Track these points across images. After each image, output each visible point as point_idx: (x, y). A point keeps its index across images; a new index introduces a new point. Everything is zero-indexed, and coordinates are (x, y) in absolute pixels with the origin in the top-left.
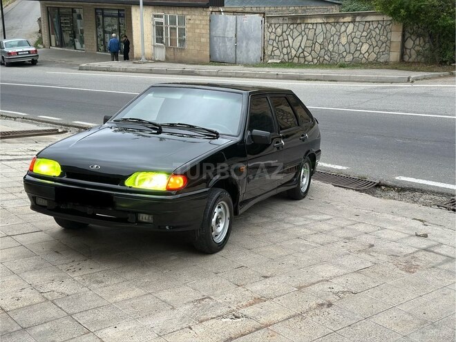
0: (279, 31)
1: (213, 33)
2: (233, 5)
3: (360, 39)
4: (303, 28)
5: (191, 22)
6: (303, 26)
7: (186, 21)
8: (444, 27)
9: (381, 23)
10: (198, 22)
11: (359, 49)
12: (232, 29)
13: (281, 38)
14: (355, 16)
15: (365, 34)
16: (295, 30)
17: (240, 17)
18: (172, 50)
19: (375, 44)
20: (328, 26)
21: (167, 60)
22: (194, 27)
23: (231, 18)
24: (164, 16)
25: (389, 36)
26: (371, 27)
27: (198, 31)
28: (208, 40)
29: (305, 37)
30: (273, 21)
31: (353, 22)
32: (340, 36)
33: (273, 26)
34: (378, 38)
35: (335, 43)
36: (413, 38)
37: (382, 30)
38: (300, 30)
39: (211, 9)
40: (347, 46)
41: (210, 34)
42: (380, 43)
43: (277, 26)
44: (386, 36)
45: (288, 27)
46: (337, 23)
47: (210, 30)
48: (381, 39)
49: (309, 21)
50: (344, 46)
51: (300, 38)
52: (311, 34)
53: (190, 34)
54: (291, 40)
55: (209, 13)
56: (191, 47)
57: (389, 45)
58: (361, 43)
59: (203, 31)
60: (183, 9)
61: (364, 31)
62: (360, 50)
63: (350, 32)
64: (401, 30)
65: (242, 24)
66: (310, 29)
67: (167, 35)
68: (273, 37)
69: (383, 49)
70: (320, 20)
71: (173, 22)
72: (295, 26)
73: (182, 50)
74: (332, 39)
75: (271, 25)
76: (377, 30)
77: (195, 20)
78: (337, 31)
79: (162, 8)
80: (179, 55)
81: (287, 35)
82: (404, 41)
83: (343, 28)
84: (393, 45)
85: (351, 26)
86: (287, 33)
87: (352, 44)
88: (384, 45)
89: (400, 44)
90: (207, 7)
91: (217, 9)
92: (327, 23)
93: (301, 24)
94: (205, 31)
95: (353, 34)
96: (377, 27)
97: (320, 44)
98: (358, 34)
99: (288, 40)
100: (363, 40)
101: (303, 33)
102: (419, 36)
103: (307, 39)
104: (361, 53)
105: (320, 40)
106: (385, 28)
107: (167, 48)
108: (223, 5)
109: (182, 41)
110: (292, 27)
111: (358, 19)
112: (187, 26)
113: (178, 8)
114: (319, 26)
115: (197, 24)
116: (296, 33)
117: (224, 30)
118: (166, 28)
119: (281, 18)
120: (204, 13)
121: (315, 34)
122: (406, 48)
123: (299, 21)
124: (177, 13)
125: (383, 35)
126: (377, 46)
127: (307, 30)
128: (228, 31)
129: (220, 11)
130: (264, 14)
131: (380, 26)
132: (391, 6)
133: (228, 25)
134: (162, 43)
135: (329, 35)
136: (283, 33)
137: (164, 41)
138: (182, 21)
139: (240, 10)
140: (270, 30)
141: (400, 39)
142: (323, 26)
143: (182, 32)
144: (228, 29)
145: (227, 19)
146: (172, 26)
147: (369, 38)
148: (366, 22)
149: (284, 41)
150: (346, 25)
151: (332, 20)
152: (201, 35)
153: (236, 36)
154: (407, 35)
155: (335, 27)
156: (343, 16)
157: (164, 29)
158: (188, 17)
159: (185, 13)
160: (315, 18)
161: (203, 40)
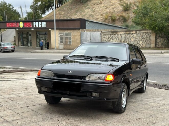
0: (107, 37)
1: (82, 39)
2: (89, 28)
3: (139, 39)
4: (117, 36)
5: (74, 35)
6: (116, 35)
7: (71, 35)
9: (147, 33)
10: (76, 35)
11: (138, 43)
12: (89, 37)
13: (108, 40)
14: (136, 31)
15: (141, 37)
16: (113, 37)
17: (92, 32)
18: (66, 45)
19: (145, 41)
20: (126, 35)
21: (64, 49)
22: (74, 37)
23: (89, 33)
24: (63, 33)
25: (150, 37)
26: (143, 35)
27: (76, 38)
28: (80, 41)
29: (117, 39)
30: (105, 34)
31: (136, 33)
32: (131, 38)
33: (105, 35)
34: (146, 39)
35: (129, 41)
36: (160, 38)
37: (147, 36)
38: (115, 37)
39: (81, 30)
40: (134, 42)
41: (81, 39)
42: (147, 41)
43: (106, 35)
44: (149, 38)
45: (111, 36)
46: (130, 33)
47: (81, 37)
48: (147, 39)
49: (119, 33)
50: (133, 42)
51: (116, 39)
52: (120, 38)
53: (73, 39)
54: (112, 40)
55: (80, 31)
56: (73, 44)
57: (150, 41)
58: (139, 41)
59: (78, 38)
60: (71, 30)
61: (140, 36)
62: (139, 43)
63: (135, 37)
64: (155, 35)
65: (93, 35)
66: (119, 36)
67: (64, 40)
68: (105, 39)
69: (148, 43)
70: (123, 33)
71: (66, 35)
72: (113, 35)
73: (70, 45)
74: (128, 39)
75: (104, 35)
76: (145, 36)
77: (75, 34)
78: (130, 37)
79: (62, 30)
80: (69, 47)
81: (110, 39)
82: (156, 39)
83: (132, 36)
84: (152, 41)
85: (135, 34)
86: (111, 38)
87: (136, 41)
88: (148, 41)
89: (155, 41)
90: (79, 29)
91: (83, 30)
92: (126, 34)
93: (116, 34)
94: (79, 38)
95: (136, 37)
96: (145, 35)
97: (124, 42)
98: (138, 37)
99: (111, 40)
100: (140, 39)
101: (117, 38)
102: (162, 37)
103: (118, 40)
104: (139, 44)
105: (123, 40)
106: (148, 35)
107: (64, 45)
108: (85, 28)
109: (70, 42)
110: (112, 35)
111: (138, 32)
112: (72, 36)
113: (68, 30)
114: (123, 35)
115: (76, 36)
116: (114, 38)
117: (86, 37)
118: (64, 37)
119: (108, 32)
120: (78, 32)
121: (121, 38)
122: (157, 42)
123: (115, 33)
124: (68, 32)
125: (148, 38)
126: (146, 41)
127: (118, 37)
128: (88, 38)
129: (84, 31)
130: (101, 31)
131: (146, 34)
132: (152, 26)
133: (88, 35)
134: (62, 43)
135: (127, 38)
136: (109, 38)
137: (63, 42)
139: (92, 30)
140: (104, 37)
141: (154, 39)
142: (124, 35)
143: (70, 39)
144: (88, 37)
145: (87, 33)
146: (66, 37)
147: (142, 39)
148: (141, 33)
149: (109, 41)
150: (133, 34)
151: (128, 33)
152: (77, 40)
153: (91, 39)
154: (157, 37)
155: (129, 35)
156: (132, 31)
157: (63, 38)
158: (73, 33)
159: (71, 31)
160: (121, 32)
161: (78, 41)
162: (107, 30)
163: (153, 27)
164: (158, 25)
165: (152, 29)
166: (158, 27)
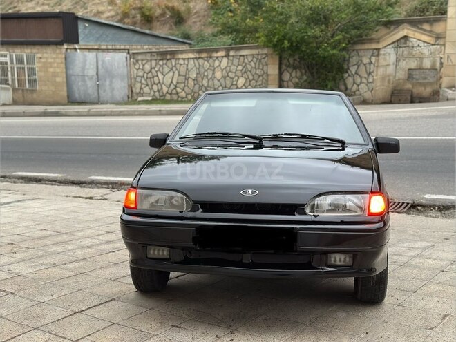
0: (147, 67)
1: (70, 72)
2: (88, 42)
3: (235, 73)
4: (174, 64)
5: (43, 60)
6: (173, 61)
7: (36, 60)
8: (325, 58)
9: (256, 56)
10: (50, 60)
11: (235, 83)
12: (92, 67)
13: (150, 75)
14: (228, 50)
15: (240, 68)
16: (164, 66)
17: (100, 54)
18: (21, 91)
19: (251, 77)
20: (201, 61)
21: (15, 103)
22: (46, 66)
23: (91, 56)
24: (8, 56)
25: (265, 68)
26: (246, 61)
27: (51, 70)
28: (65, 80)
29: (176, 74)
30: (140, 57)
31: (227, 56)
32: (214, 70)
33: (140, 62)
34: (254, 71)
35: (209, 77)
36: (290, 70)
37: (257, 63)
38: (170, 66)
39: (65, 46)
40: (222, 81)
41: (66, 73)
42: (256, 77)
43: (144, 62)
44: (262, 70)
45: (157, 64)
46: (211, 57)
47: (66, 68)
48: (257, 72)
49: (180, 56)
50: (219, 81)
51: (171, 74)
52: (183, 69)
53: (42, 74)
54: (161, 77)
55: (64, 51)
56: (44, 88)
57: (266, 78)
58: (236, 78)
59: (58, 70)
60: (32, 47)
61: (239, 65)
62: (236, 85)
63: (225, 65)
64: (277, 62)
65: (103, 61)
66: (181, 64)
67: (13, 75)
68: (141, 73)
69: (260, 83)
70: (191, 55)
71: (20, 61)
72: (165, 62)
73: (33, 91)
74: (206, 74)
75: (137, 61)
76: (252, 64)
77: (47, 58)
78: (210, 66)
80: (29, 97)
81: (157, 72)
82: (281, 73)
83: (217, 63)
84: (270, 78)
85: (225, 60)
86: (156, 69)
87: (228, 78)
88: (261, 78)
89: (277, 77)
90: (60, 43)
91: (72, 47)
92: (199, 58)
93: (170, 59)
94: (61, 69)
95: (228, 68)
96: (252, 61)
97: (194, 80)
98: (233, 68)
99: (157, 76)
100: (239, 74)
101: (174, 69)
102: (295, 68)
103: (179, 75)
104: (237, 87)
105: (193, 75)
106: (260, 61)
107: (14, 90)
108: (77, 42)
109: (33, 82)
110: (161, 63)
111: (232, 53)
112: (37, 66)
113: (25, 46)
114: (192, 62)
115: (50, 63)
116: (166, 69)
117: (83, 69)
118: (12, 68)
119: (149, 55)
120: (58, 51)
121: (187, 69)
122: (283, 81)
123: (168, 57)
124: (25, 52)
125: (259, 68)
126: (253, 79)
127: (178, 66)
128: (88, 69)
129: (76, 49)
130: (128, 50)
131: (255, 59)
133: (88, 63)
134: (8, 84)
135: (202, 70)
136: (151, 69)
137: (10, 82)
138: (31, 59)
139: (96, 47)
140: (137, 67)
141: (277, 72)
142: (196, 61)
143: (32, 72)
144: (87, 67)
145: (85, 56)
146: (19, 66)
147: (245, 72)
148: (241, 56)
149: (153, 77)
150: (220, 59)
151: (204, 55)
152: (55, 75)
153: (97, 74)
154: (284, 67)
155: (208, 61)
156: (217, 50)
157: (9, 69)
158: (39, 55)
159: (34, 51)
160: (186, 53)
161: (58, 79)
162: (139, 47)
163: (276, 40)
164: (288, 36)
165: (275, 46)
166: (289, 40)
